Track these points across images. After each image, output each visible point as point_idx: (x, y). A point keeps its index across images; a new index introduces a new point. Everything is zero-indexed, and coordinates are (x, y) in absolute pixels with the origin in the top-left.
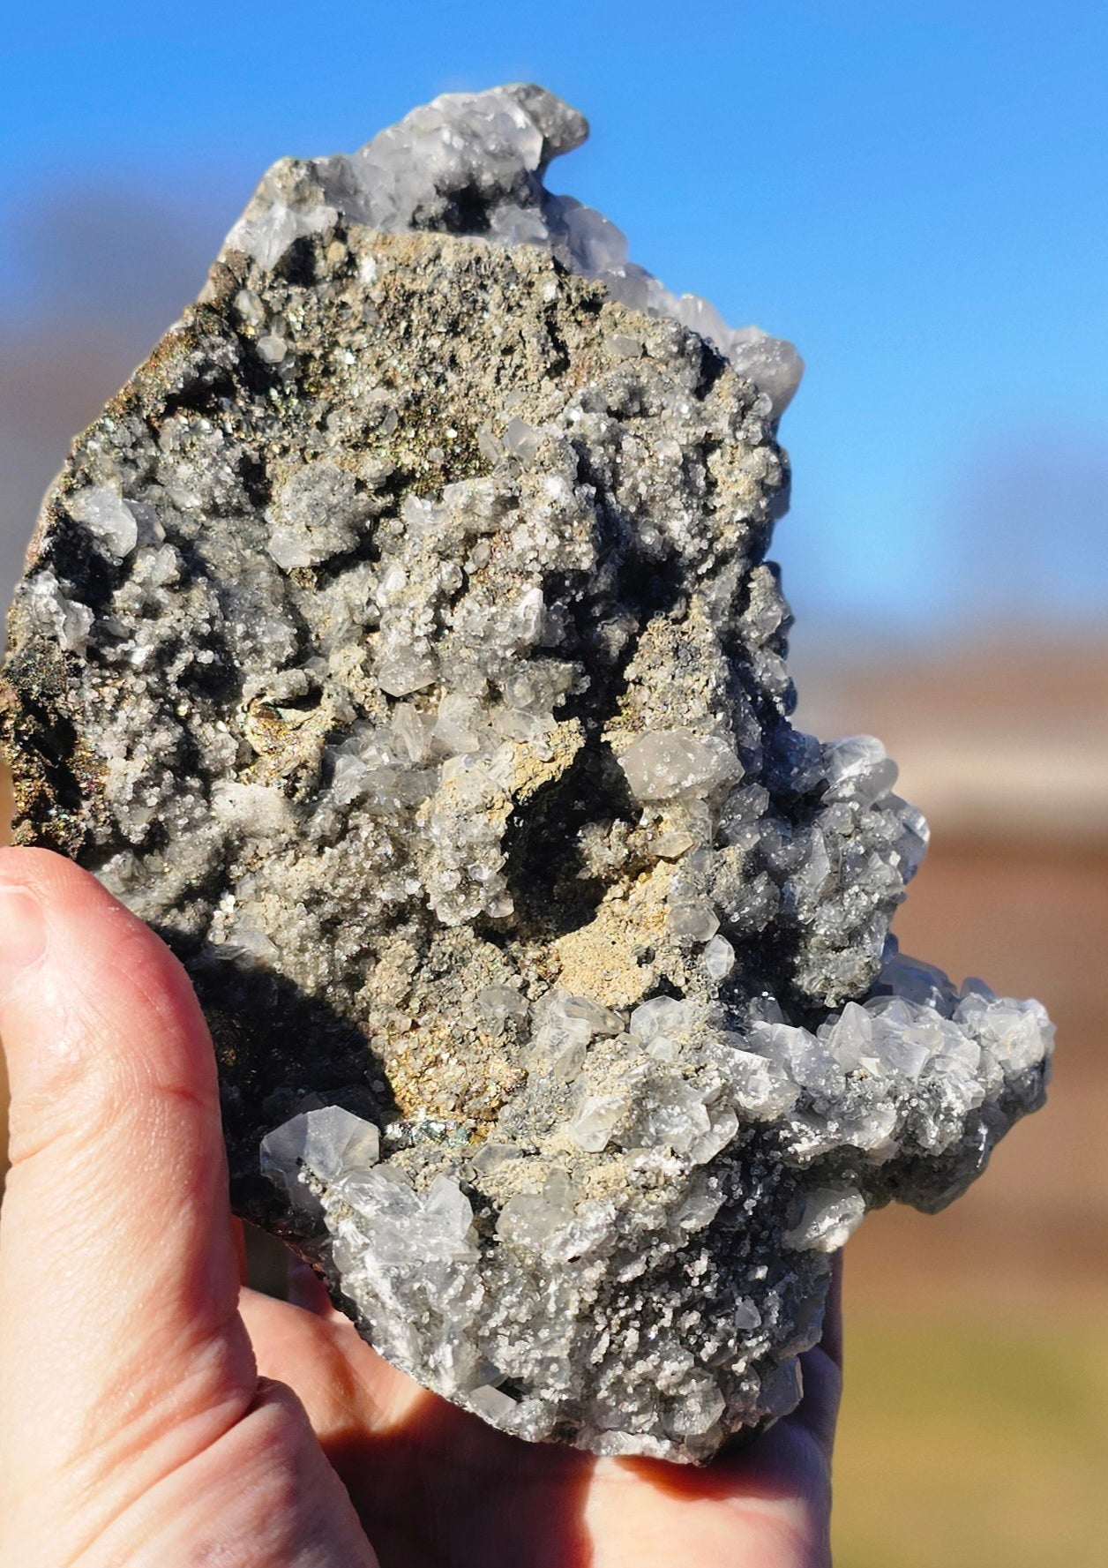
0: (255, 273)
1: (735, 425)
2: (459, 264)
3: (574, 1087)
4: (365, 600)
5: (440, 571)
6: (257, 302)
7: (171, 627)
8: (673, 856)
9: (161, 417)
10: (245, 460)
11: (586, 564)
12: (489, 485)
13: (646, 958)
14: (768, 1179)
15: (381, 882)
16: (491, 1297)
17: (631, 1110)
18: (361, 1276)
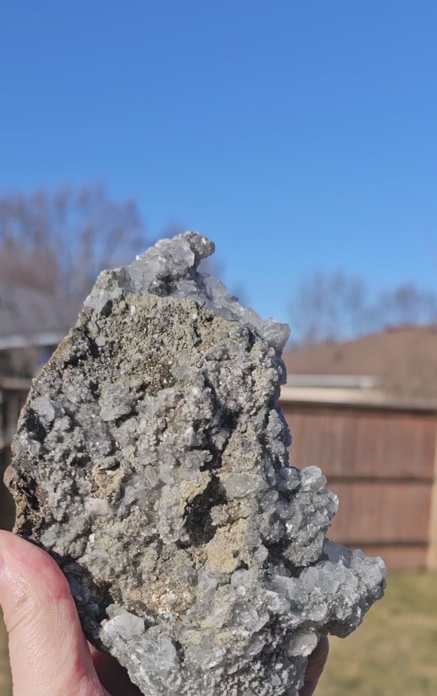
0: (94, 314)
1: (261, 361)
2: (163, 308)
3: (212, 603)
4: (134, 430)
5: (157, 422)
6: (95, 326)
7: (67, 446)
8: (245, 516)
9: (63, 369)
10: (91, 383)
11: (208, 417)
12: (173, 391)
13: (236, 554)
14: (281, 634)
15: (143, 530)
16: (184, 680)
17: (230, 614)
18: (139, 675)
